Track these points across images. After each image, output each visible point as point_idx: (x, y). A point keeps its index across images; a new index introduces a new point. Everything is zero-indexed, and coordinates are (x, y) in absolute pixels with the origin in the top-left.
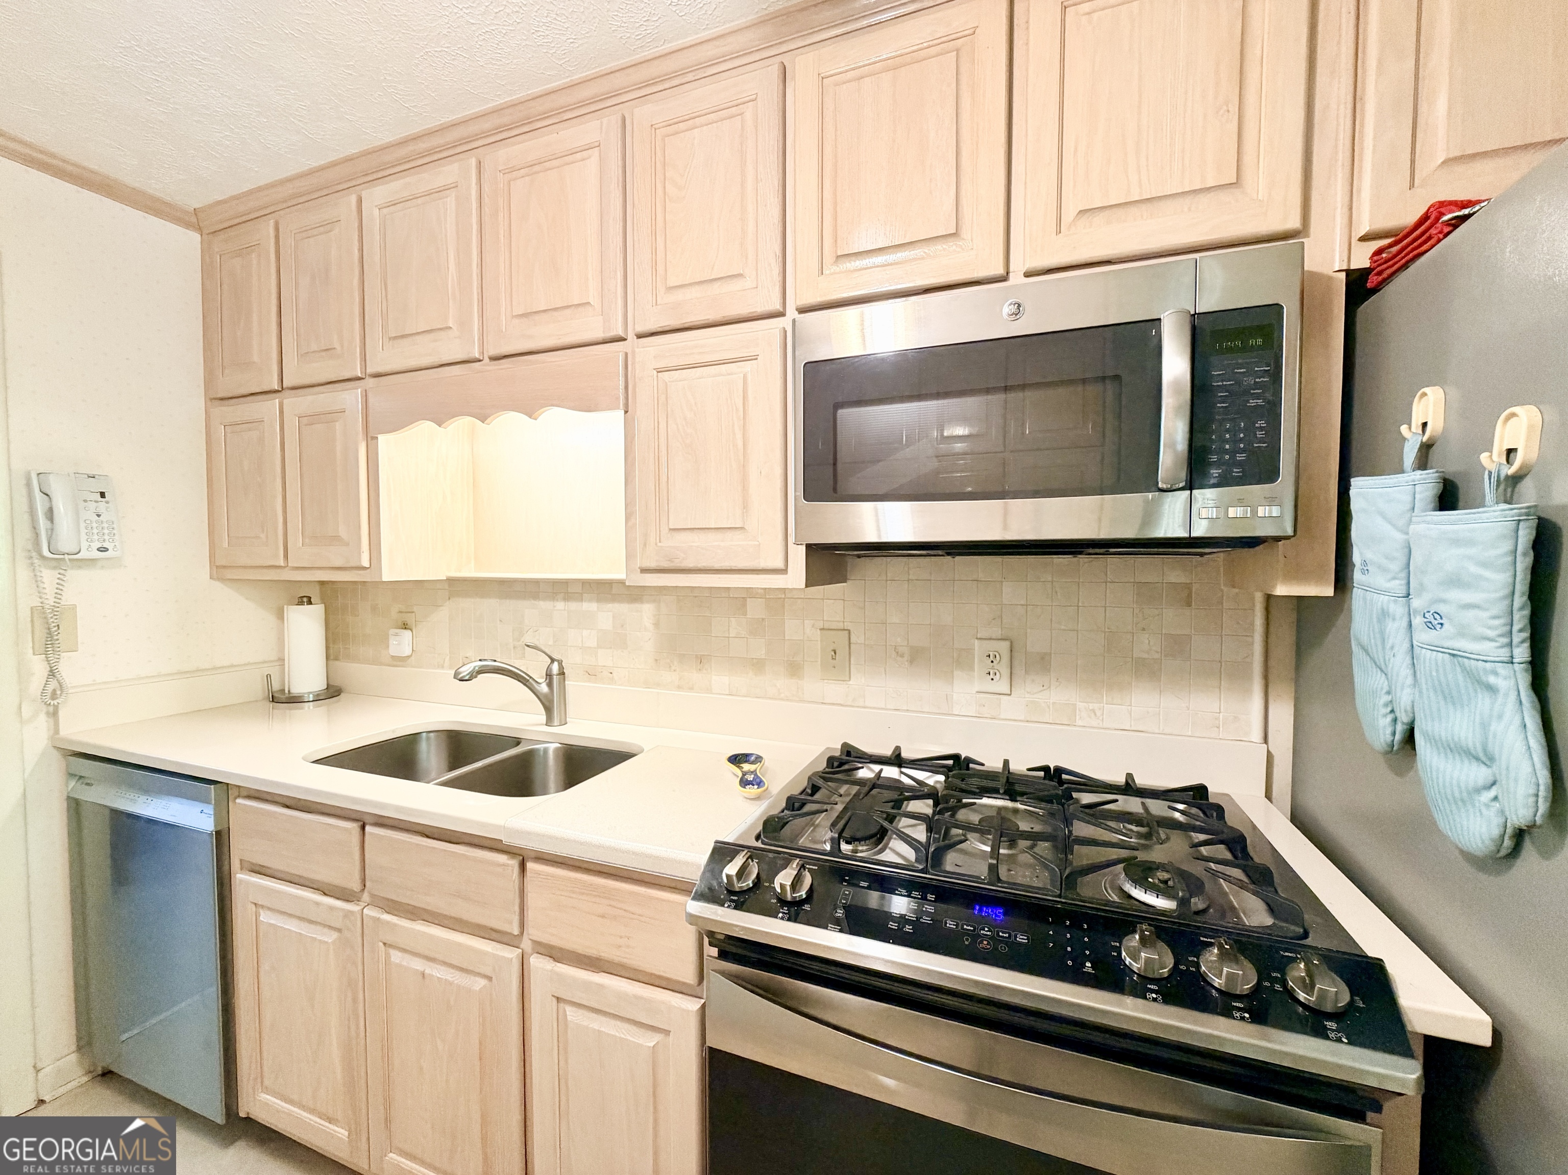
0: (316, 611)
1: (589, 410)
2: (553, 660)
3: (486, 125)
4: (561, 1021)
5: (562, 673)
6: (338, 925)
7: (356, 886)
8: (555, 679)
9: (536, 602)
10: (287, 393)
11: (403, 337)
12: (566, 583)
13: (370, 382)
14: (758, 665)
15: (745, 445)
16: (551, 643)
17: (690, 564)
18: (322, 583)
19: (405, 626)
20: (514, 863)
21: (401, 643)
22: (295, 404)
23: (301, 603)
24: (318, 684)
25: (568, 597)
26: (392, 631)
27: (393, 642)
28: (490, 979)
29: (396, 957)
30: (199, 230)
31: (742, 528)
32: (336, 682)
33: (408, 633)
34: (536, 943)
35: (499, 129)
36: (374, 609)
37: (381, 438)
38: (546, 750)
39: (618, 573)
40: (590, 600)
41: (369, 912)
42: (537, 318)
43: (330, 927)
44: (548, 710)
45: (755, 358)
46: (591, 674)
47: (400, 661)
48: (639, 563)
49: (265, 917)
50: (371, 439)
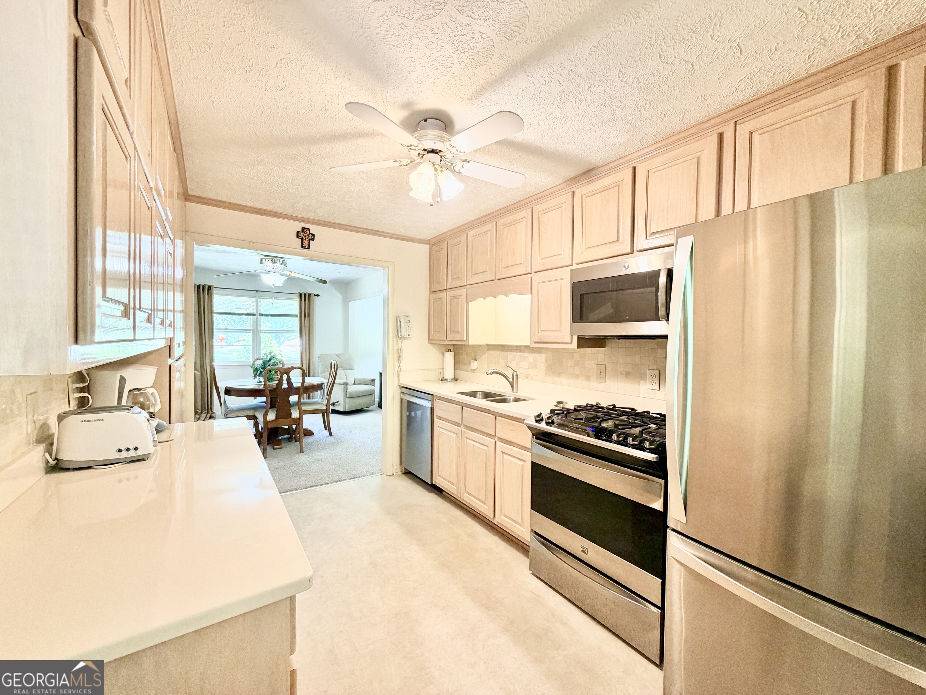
0: (452, 353)
1: (521, 294)
2: (514, 371)
3: (498, 213)
4: (503, 457)
5: (517, 376)
6: (456, 432)
7: (461, 423)
8: (515, 377)
9: (511, 353)
10: (448, 290)
11: (477, 274)
12: (520, 346)
13: (468, 287)
14: (577, 376)
15: (561, 305)
16: (515, 366)
17: (546, 341)
18: (454, 345)
19: (475, 360)
20: (494, 417)
21: (474, 365)
22: (451, 293)
23: (448, 351)
24: (452, 377)
25: (521, 351)
26: (472, 361)
27: (472, 364)
28: (488, 447)
29: (468, 441)
30: (429, 244)
31: (560, 330)
32: (456, 377)
33: (476, 362)
34: (499, 438)
35: (500, 214)
36: (467, 354)
37: (470, 303)
38: (510, 399)
39: (528, 343)
40: (527, 352)
41: (462, 429)
42: (509, 268)
43: (455, 433)
44: (512, 387)
45: (564, 279)
46: (527, 377)
47: (473, 370)
48: (533, 340)
49: (441, 430)
50: (468, 303)
